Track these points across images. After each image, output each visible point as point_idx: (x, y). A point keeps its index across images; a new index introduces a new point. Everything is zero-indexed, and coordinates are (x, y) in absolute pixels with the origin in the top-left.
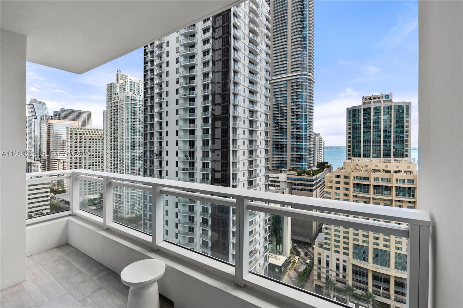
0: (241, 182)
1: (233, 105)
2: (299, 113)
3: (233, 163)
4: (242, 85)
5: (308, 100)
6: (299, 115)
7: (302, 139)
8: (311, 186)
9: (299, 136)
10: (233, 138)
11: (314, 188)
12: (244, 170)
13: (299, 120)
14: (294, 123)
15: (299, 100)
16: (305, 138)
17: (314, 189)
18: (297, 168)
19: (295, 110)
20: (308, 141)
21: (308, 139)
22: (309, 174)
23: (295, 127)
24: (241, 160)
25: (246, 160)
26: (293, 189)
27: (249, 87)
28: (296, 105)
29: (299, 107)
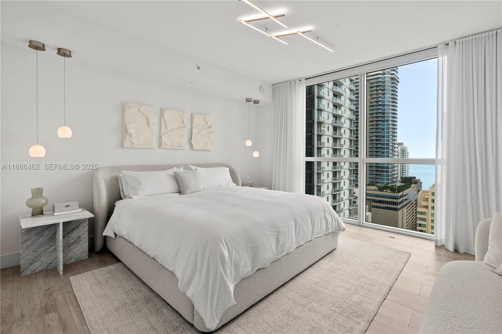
0: (325, 195)
1: (318, 110)
2: (380, 119)
3: (318, 173)
4: (326, 87)
5: (390, 103)
6: (380, 121)
7: (383, 148)
8: (396, 204)
9: (379, 146)
10: (318, 146)
11: (400, 206)
12: (328, 183)
13: (380, 126)
14: (374, 130)
15: (380, 103)
16: (388, 148)
17: (400, 209)
18: (377, 182)
19: (375, 115)
20: (390, 152)
21: (391, 148)
22: (393, 189)
23: (374, 134)
24: (326, 171)
25: (330, 171)
26: (373, 207)
27: (333, 89)
28: (376, 109)
29: (380, 111)
